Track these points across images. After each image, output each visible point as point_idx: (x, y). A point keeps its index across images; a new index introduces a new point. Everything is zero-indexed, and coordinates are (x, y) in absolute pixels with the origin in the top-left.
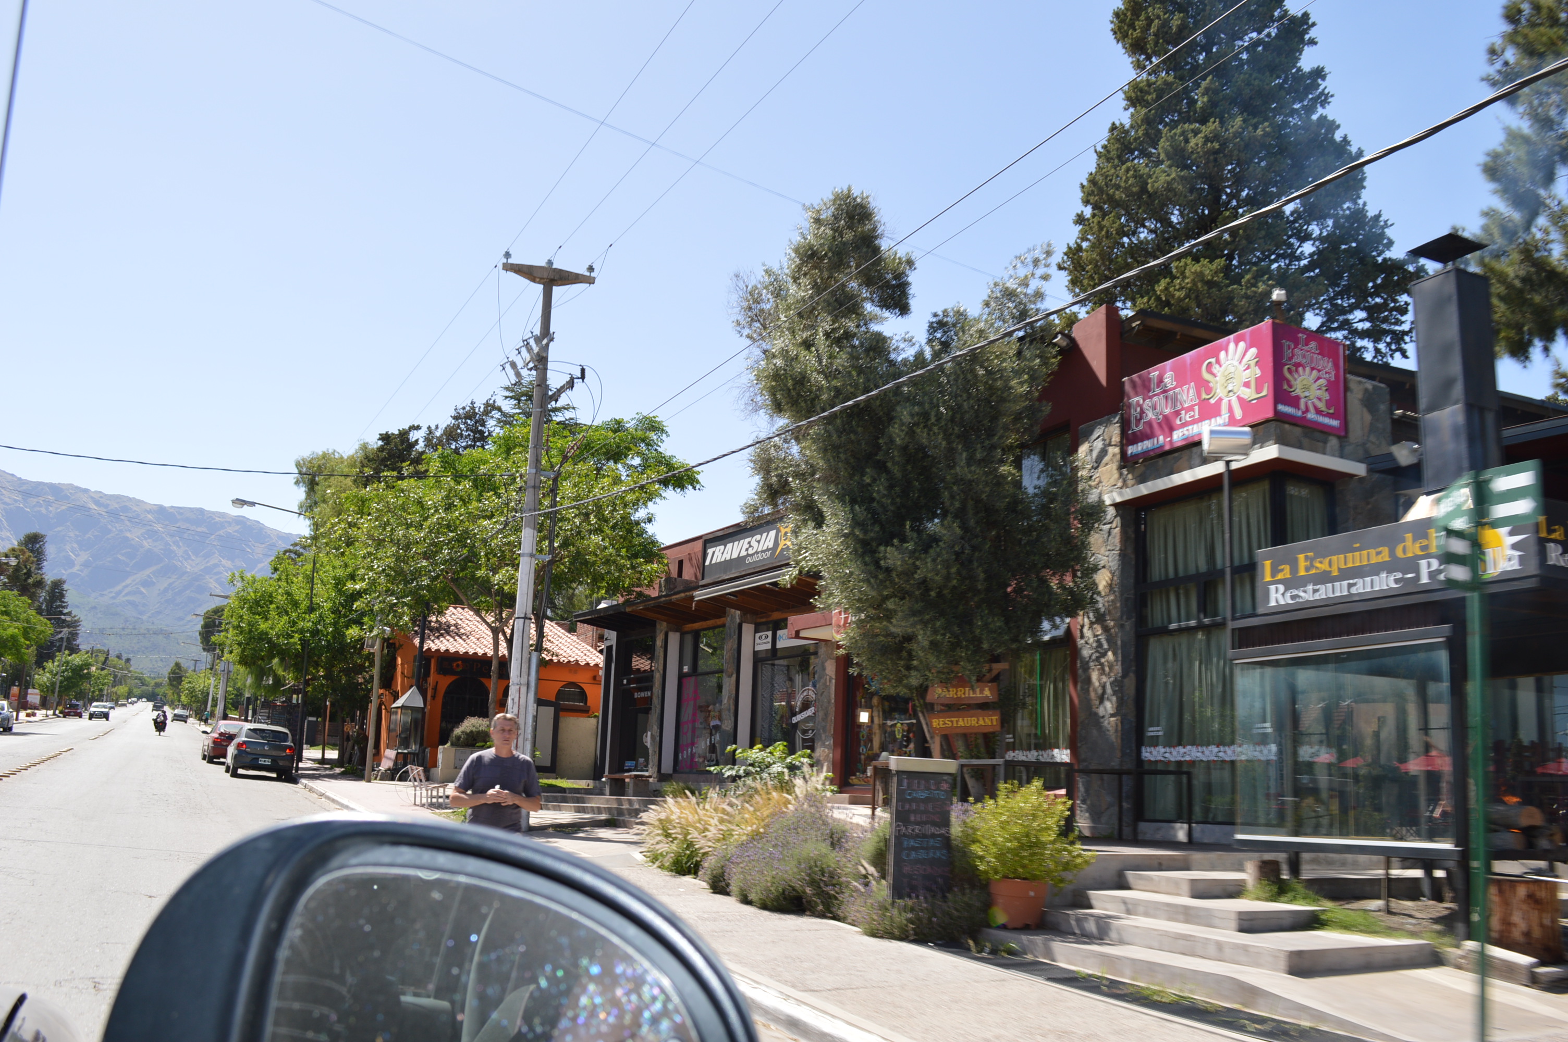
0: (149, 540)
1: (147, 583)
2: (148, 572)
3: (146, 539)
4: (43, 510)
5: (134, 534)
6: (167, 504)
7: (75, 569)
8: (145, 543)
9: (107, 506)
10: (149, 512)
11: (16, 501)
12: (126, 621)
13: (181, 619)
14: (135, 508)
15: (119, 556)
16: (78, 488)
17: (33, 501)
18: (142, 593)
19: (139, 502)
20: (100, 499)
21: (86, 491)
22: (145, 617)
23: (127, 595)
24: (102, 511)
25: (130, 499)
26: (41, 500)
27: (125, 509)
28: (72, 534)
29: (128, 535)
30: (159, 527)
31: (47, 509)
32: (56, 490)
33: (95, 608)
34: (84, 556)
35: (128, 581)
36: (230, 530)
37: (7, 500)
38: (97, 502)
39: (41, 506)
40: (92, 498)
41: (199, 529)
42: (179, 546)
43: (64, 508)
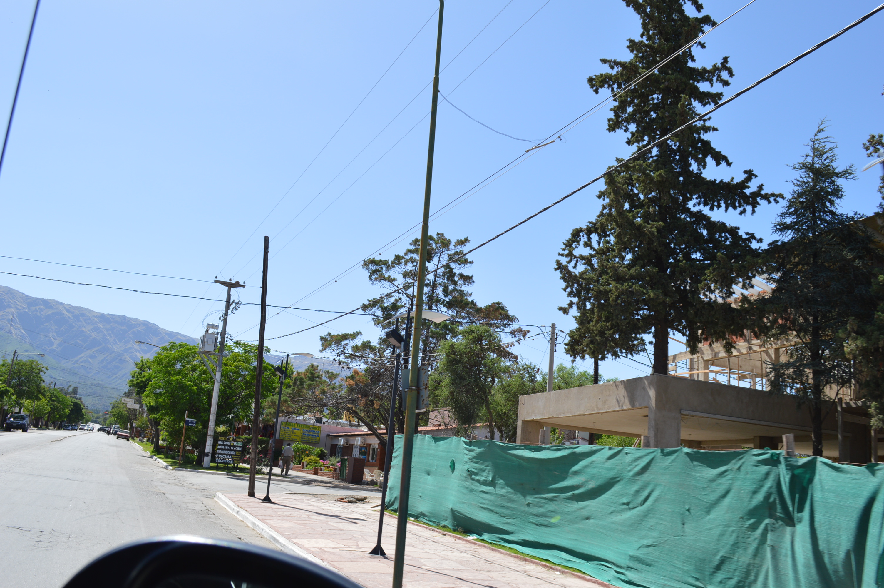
0: (95, 333)
1: (92, 357)
2: (93, 350)
3: (93, 332)
4: (38, 314)
5: (87, 329)
6: (106, 312)
7: (54, 347)
8: (93, 334)
9: (73, 313)
10: (96, 317)
11: (24, 308)
12: (81, 377)
14: (88, 315)
15: (78, 341)
16: (58, 302)
17: (33, 308)
18: (89, 362)
19: (90, 311)
20: (70, 309)
21: (62, 304)
22: (90, 376)
23: (81, 362)
24: (70, 315)
25: (86, 309)
26: (37, 308)
27: (83, 315)
28: (53, 328)
29: (84, 329)
30: (100, 326)
31: (40, 313)
32: (46, 303)
33: (64, 370)
34: (59, 340)
35: (82, 355)
36: (139, 329)
37: (19, 307)
38: (68, 311)
39: (37, 311)
40: (65, 308)
41: (123, 328)
42: (111, 337)
43: (49, 313)
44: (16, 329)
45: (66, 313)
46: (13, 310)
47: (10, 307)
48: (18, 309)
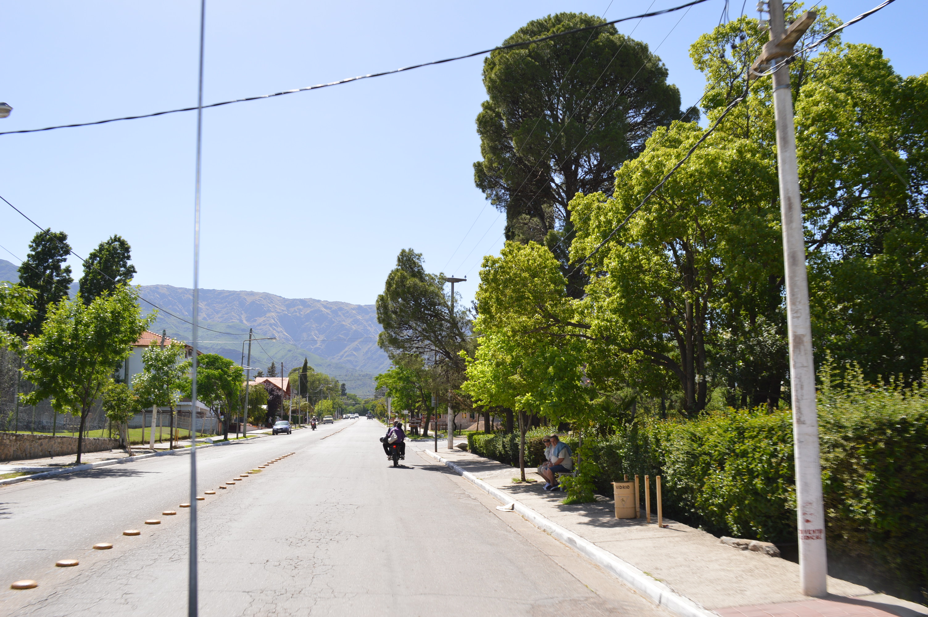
0: (355, 325)
1: (356, 349)
2: (356, 343)
3: (353, 324)
4: (298, 314)
5: (347, 323)
6: (362, 304)
7: (318, 345)
8: (353, 327)
9: (330, 308)
10: (353, 309)
11: (283, 310)
12: (347, 371)
13: (376, 368)
14: (346, 308)
15: (340, 336)
16: (314, 300)
17: (292, 310)
18: (354, 355)
19: (347, 304)
20: (327, 305)
21: (319, 301)
22: (357, 368)
23: (346, 357)
24: (328, 311)
25: (342, 303)
26: (296, 308)
27: (341, 309)
28: (314, 326)
29: (344, 323)
30: (359, 317)
31: (300, 313)
32: (303, 302)
33: (330, 365)
34: (322, 337)
35: (346, 349)
37: (278, 310)
38: (325, 307)
39: (296, 312)
40: (322, 305)
42: (371, 327)
43: (308, 312)
44: (279, 332)
45: (324, 309)
46: (273, 314)
47: (269, 311)
48: (278, 312)
